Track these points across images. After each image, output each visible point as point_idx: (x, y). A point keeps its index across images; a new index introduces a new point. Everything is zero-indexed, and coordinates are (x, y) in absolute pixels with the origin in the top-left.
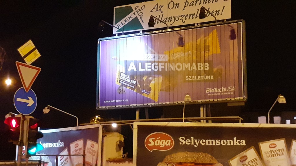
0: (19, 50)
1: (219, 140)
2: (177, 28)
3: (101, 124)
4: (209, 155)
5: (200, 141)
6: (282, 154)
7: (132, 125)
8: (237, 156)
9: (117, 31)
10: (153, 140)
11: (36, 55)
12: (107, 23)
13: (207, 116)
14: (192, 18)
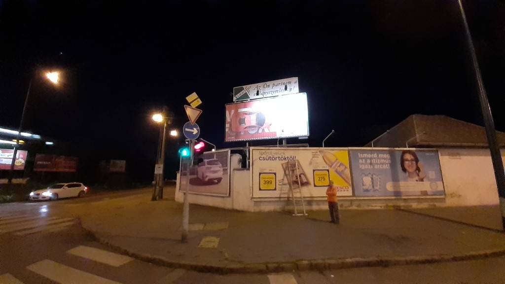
0: (187, 98)
3: (229, 149)
11: (199, 102)
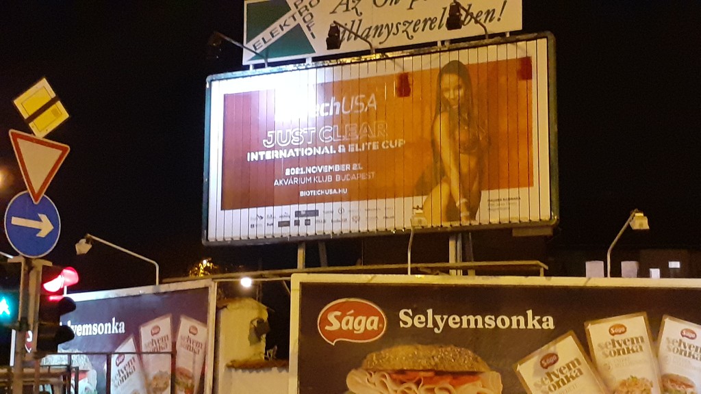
0: (18, 103)
1: (493, 317)
2: (394, 53)
3: (213, 279)
4: (470, 352)
5: (447, 319)
6: (639, 350)
7: (289, 283)
8: (532, 354)
9: (252, 59)
10: (336, 317)
11: (59, 115)
12: (228, 39)
13: (464, 260)
14: (431, 29)
